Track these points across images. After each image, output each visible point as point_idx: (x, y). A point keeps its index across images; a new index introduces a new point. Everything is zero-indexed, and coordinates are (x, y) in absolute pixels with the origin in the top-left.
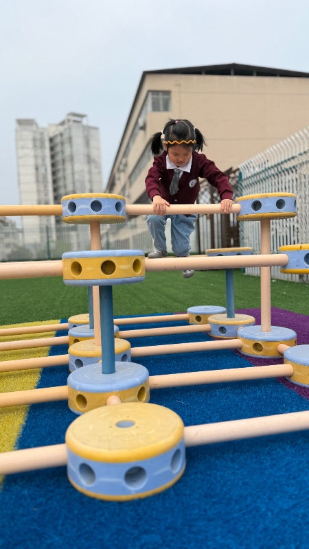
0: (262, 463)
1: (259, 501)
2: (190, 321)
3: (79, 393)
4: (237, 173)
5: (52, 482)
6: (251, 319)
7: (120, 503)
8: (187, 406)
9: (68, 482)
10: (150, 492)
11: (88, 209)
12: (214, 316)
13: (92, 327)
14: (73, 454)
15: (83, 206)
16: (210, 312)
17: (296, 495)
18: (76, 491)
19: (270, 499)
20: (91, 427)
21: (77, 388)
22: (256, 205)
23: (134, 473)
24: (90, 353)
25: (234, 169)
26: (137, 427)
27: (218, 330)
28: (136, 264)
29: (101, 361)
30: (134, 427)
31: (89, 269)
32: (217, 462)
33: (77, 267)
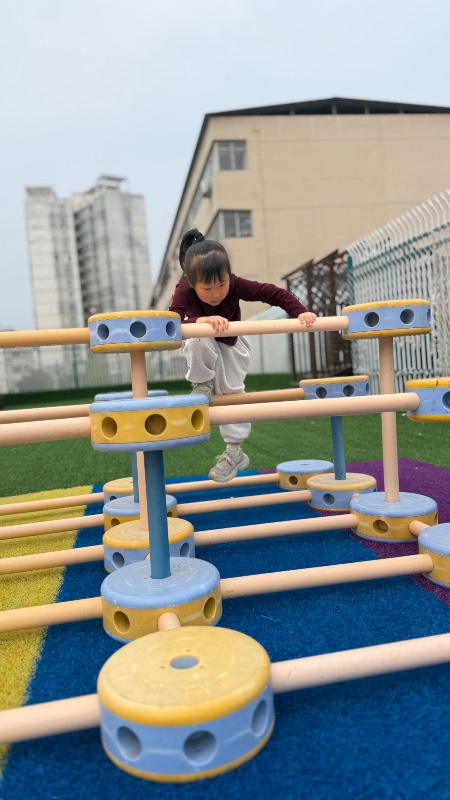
0: (387, 715)
1: (383, 779)
2: (282, 485)
3: (118, 609)
4: (345, 258)
5: (78, 752)
6: (370, 480)
7: (178, 786)
8: (278, 624)
9: (103, 752)
10: (221, 769)
11: (126, 334)
12: (318, 476)
13: (137, 500)
14: (108, 712)
15: (119, 330)
16: (310, 469)
17: (437, 768)
18: (113, 766)
19: (400, 775)
20: (134, 669)
21: (115, 602)
22: (372, 318)
23: (198, 740)
24: (134, 543)
25: (341, 251)
26: (202, 667)
27: (321, 498)
28: (196, 417)
29: (149, 557)
30: (196, 667)
31: (128, 427)
32: (322, 715)
33: (110, 425)
